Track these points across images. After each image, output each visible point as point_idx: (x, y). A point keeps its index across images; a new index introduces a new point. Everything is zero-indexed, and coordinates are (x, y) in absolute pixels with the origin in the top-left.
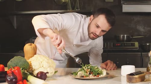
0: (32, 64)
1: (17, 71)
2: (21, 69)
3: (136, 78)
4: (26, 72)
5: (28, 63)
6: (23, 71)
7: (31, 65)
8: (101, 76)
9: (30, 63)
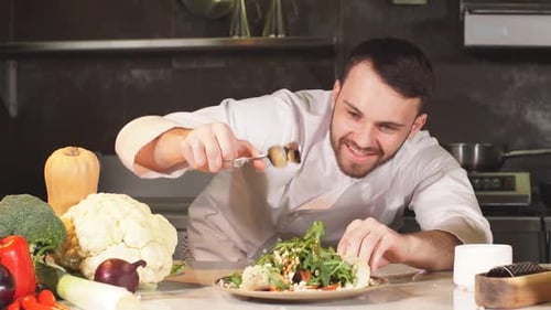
0: (78, 231)
1: (13, 253)
2: (32, 248)
3: (515, 288)
4: (51, 263)
5: (61, 225)
6: (39, 258)
7: (74, 235)
8: (349, 287)
9: (68, 227)
